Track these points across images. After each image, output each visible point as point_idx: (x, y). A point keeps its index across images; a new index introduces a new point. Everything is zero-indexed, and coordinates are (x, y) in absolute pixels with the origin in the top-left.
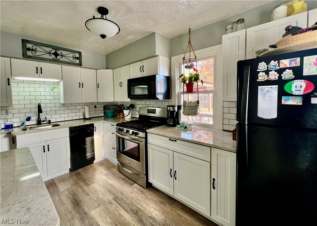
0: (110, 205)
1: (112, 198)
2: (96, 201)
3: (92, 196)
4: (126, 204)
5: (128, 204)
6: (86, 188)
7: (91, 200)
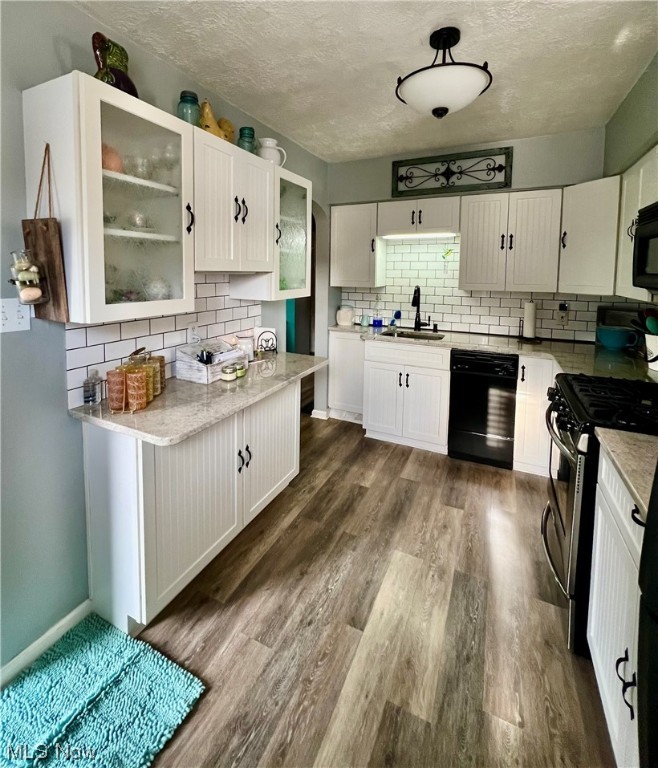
0: (436, 576)
1: (456, 571)
2: (423, 544)
3: (430, 529)
4: (467, 614)
5: (471, 619)
6: (437, 504)
7: (420, 532)
